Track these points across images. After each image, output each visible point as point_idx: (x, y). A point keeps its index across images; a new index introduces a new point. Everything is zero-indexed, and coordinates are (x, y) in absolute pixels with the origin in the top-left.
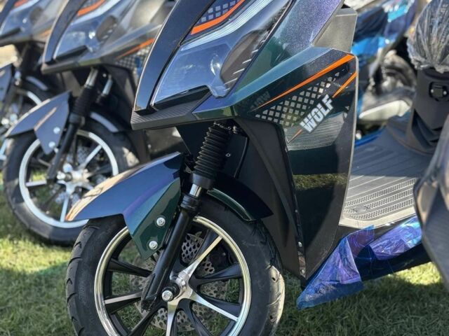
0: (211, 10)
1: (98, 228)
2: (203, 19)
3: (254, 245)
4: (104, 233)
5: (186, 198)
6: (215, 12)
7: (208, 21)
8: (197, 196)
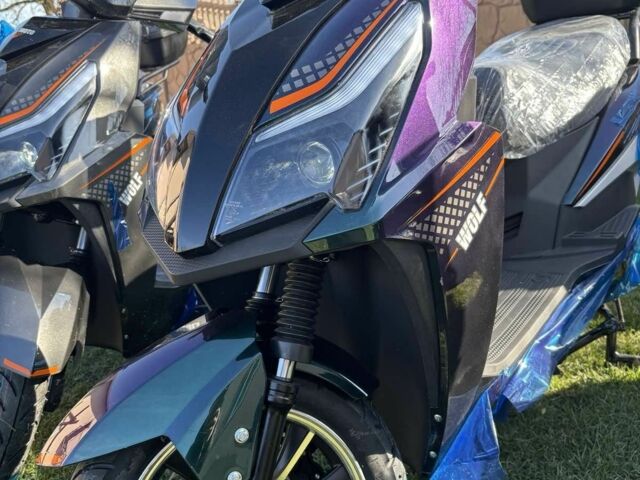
0: (294, 73)
1: (111, 466)
2: (286, 87)
3: (367, 433)
4: (123, 472)
5: (273, 385)
6: (302, 76)
7: (294, 89)
8: (289, 376)
